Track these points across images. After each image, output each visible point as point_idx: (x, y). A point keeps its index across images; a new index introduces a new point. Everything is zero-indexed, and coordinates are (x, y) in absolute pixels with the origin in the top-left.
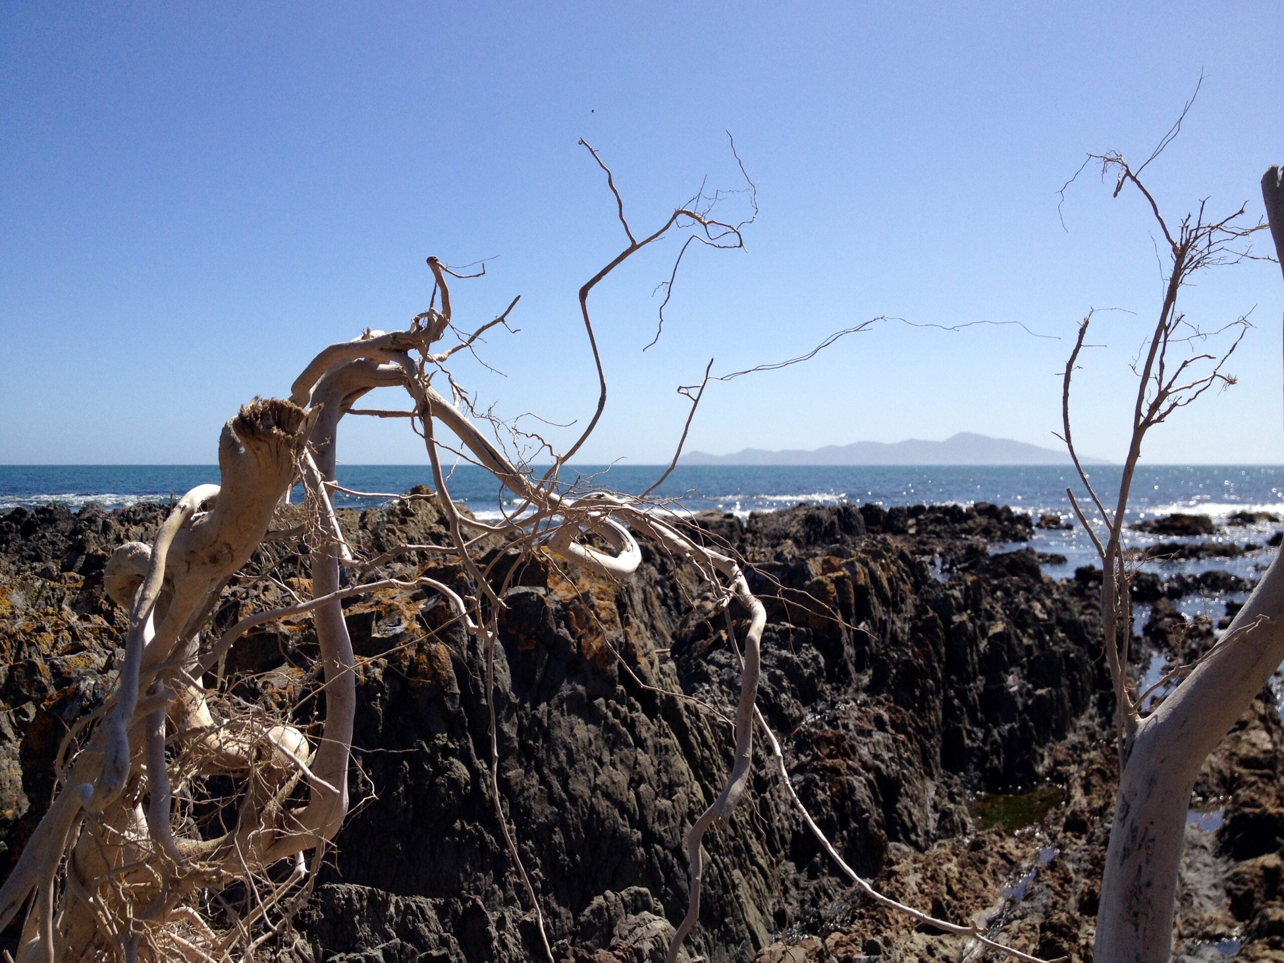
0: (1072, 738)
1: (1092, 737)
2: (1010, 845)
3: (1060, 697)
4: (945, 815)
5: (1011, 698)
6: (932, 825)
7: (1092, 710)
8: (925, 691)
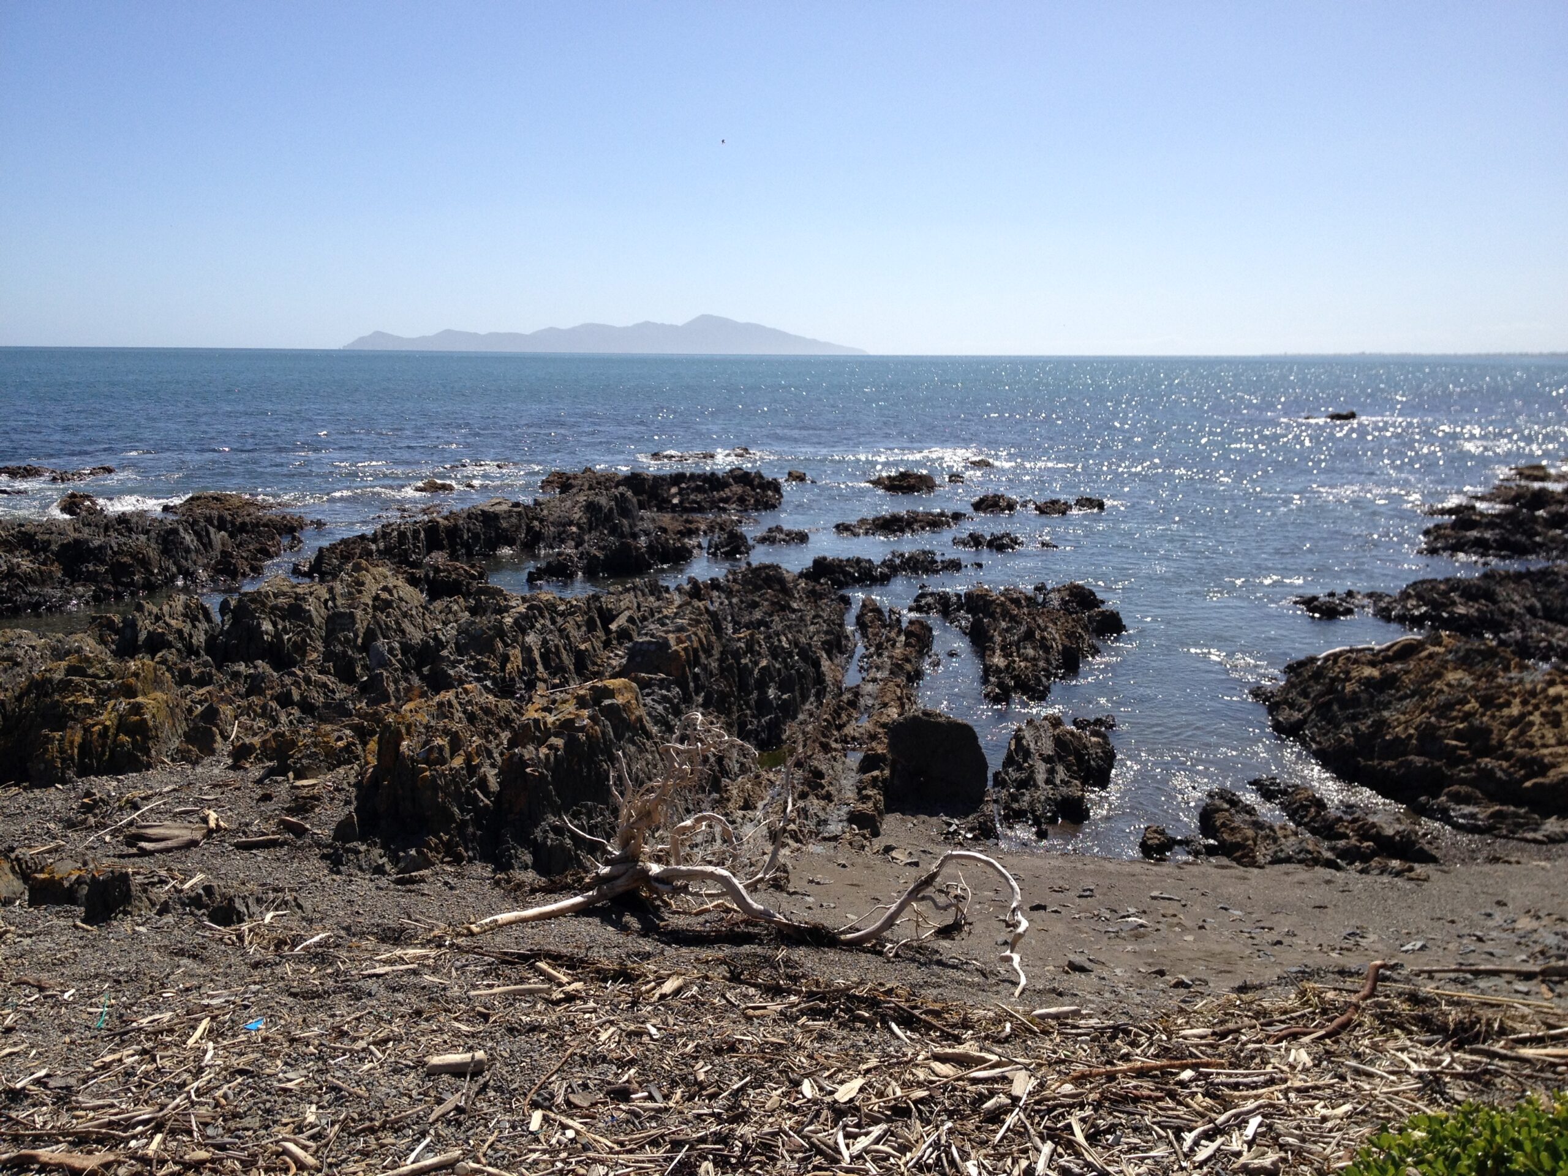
0: (801, 717)
1: (811, 715)
2: (771, 775)
3: (794, 698)
4: (742, 764)
5: (771, 702)
6: (736, 769)
7: (812, 699)
8: (730, 704)
